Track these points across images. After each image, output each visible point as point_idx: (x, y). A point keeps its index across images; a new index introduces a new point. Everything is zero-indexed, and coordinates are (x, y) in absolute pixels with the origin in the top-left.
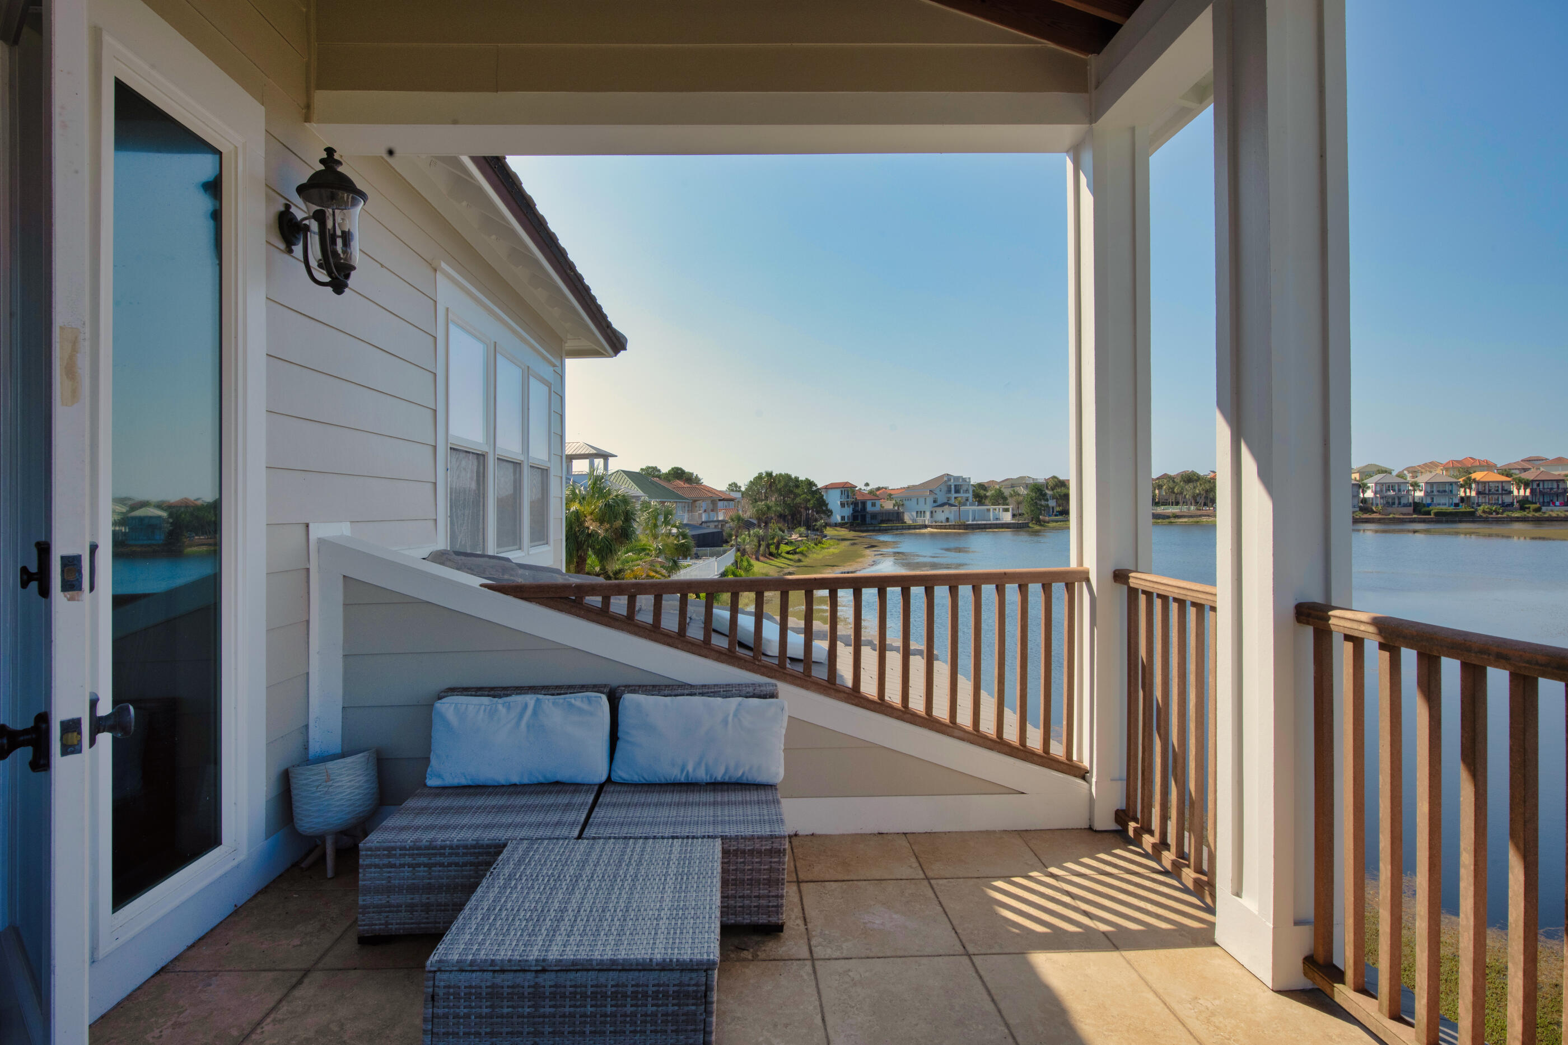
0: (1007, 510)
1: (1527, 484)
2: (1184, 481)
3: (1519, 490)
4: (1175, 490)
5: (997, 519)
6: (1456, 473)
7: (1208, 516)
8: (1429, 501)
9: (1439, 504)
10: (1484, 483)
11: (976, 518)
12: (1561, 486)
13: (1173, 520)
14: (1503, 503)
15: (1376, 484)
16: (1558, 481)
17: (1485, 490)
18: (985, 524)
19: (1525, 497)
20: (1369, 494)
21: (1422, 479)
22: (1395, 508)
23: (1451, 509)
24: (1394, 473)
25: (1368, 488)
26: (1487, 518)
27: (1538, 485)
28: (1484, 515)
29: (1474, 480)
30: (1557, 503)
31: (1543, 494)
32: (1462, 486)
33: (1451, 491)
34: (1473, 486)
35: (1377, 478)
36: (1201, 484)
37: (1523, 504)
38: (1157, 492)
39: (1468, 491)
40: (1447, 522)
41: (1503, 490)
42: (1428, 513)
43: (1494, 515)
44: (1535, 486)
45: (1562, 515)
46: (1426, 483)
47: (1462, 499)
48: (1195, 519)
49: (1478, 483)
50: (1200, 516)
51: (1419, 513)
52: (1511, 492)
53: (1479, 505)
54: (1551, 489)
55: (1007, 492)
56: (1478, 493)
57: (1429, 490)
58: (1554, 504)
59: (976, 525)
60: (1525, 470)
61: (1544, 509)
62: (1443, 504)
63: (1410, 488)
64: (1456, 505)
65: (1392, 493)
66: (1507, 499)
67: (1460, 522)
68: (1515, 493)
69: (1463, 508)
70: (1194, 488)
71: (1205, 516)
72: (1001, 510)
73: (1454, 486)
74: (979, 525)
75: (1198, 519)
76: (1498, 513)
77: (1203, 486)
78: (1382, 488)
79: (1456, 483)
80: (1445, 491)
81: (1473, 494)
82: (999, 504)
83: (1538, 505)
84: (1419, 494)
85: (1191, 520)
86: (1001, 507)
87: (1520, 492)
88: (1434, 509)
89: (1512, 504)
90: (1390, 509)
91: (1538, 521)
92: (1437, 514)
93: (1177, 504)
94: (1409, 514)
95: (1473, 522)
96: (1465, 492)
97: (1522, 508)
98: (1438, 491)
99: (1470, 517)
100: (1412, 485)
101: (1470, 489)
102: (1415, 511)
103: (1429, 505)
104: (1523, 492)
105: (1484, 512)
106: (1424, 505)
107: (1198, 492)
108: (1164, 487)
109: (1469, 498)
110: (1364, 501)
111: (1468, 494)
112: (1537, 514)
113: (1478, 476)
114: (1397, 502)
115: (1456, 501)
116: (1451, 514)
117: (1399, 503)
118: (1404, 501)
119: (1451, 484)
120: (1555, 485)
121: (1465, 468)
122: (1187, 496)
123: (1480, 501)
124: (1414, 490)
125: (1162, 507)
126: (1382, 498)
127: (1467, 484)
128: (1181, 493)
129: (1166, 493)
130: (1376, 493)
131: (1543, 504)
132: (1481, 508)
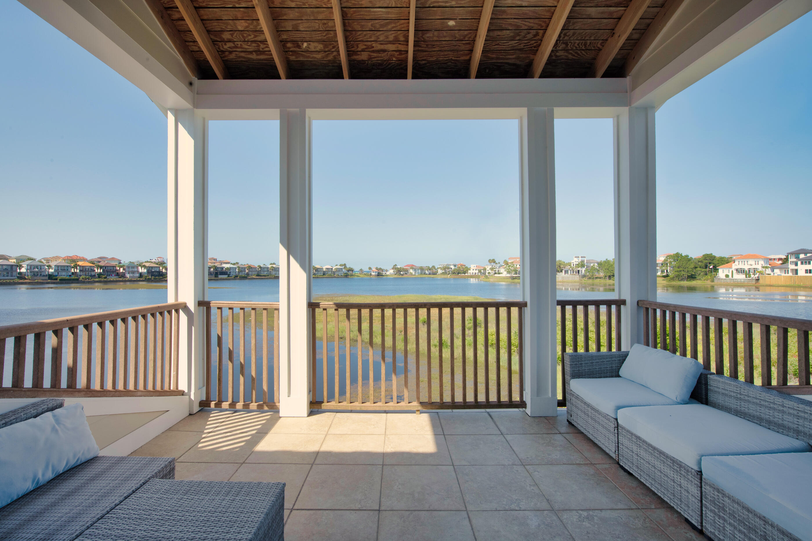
1: (101, 267)
3: (98, 270)
6: (69, 262)
8: (56, 274)
9: (62, 275)
10: (83, 266)
12: (114, 269)
14: (91, 275)
15: (28, 265)
16: (113, 267)
17: (83, 269)
19: (100, 272)
20: (23, 270)
21: (53, 264)
22: (38, 277)
23: (68, 277)
24: (37, 260)
25: (23, 267)
26: (84, 281)
27: (106, 268)
28: (83, 280)
29: (79, 265)
30: (113, 275)
31: (107, 271)
32: (73, 267)
33: (68, 270)
34: (78, 267)
35: (29, 262)
37: (100, 275)
39: (75, 270)
40: (66, 283)
41: (91, 269)
42: (56, 279)
43: (87, 280)
44: (104, 268)
45: (115, 280)
46: (55, 266)
47: (73, 273)
49: (80, 266)
51: (52, 279)
52: (95, 271)
53: (81, 276)
54: (111, 270)
56: (80, 271)
57: (57, 269)
58: (112, 275)
60: (99, 262)
61: (108, 277)
62: (64, 275)
63: (47, 268)
64: (70, 276)
65: (37, 270)
66: (93, 273)
67: (72, 283)
68: (96, 271)
69: (73, 277)
73: (69, 268)
76: (89, 279)
78: (30, 267)
79: (70, 266)
80: (65, 270)
81: (78, 271)
83: (105, 276)
84: (51, 271)
87: (98, 271)
88: (59, 278)
89: (95, 275)
90: (35, 278)
91: (106, 282)
92: (60, 280)
94: (46, 280)
95: (78, 283)
96: (74, 270)
97: (99, 277)
98: (61, 270)
99: (77, 281)
100: (47, 266)
101: (77, 269)
102: (49, 278)
103: (56, 276)
104: (100, 271)
105: (83, 279)
106: (54, 276)
109: (76, 272)
110: (20, 273)
111: (76, 271)
112: (105, 280)
113: (80, 263)
114: (39, 274)
115: (70, 274)
116: (67, 280)
117: (41, 275)
118: (43, 274)
119: (68, 266)
120: (112, 268)
121: (74, 260)
123: (81, 274)
124: (49, 269)
126: (31, 272)
127: (75, 267)
130: (27, 270)
131: (108, 275)
132: (82, 277)
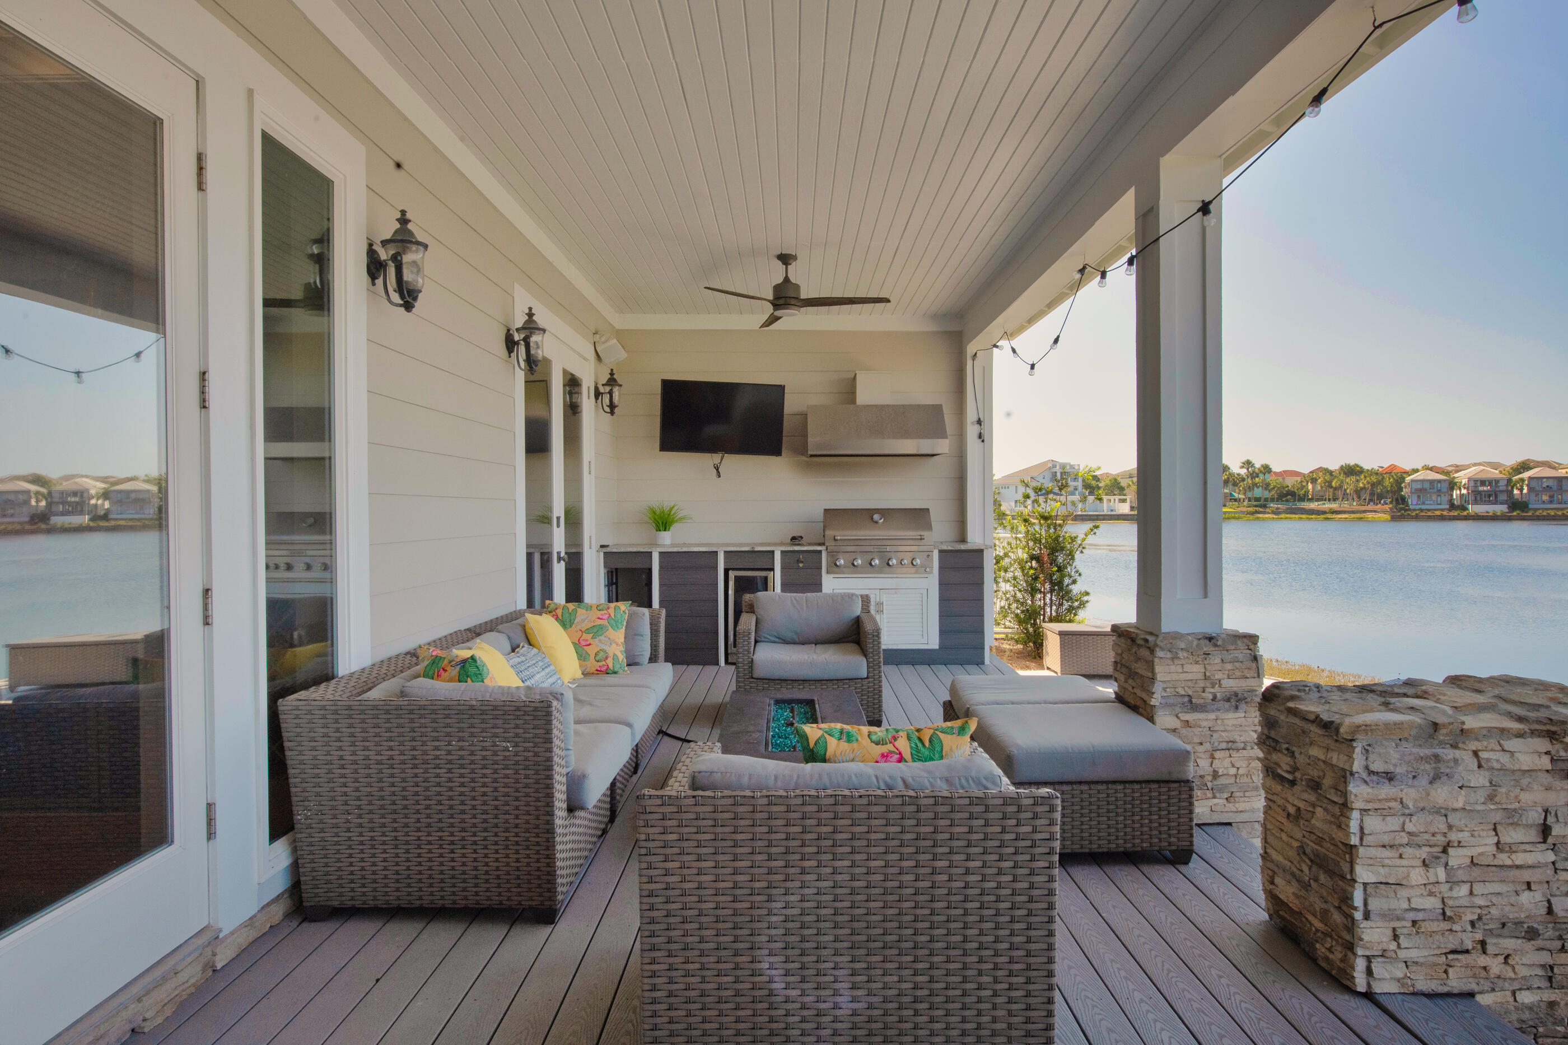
0: (1124, 501)
2: (1345, 473)
4: (1333, 484)
5: (1112, 510)
7: (1375, 511)
11: (1087, 509)
13: (1329, 516)
18: (1097, 515)
36: (1365, 477)
38: (1310, 486)
48: (1358, 515)
50: (1365, 512)
55: (1124, 483)
59: (1086, 515)
70: (1357, 481)
71: (1371, 511)
72: (1117, 501)
74: (1090, 515)
75: (1362, 515)
77: (1368, 479)
82: (1114, 495)
85: (1353, 516)
86: (1117, 498)
93: (1335, 499)
107: (1361, 485)
108: (1319, 481)
122: (1348, 491)
125: (1316, 503)
128: (1341, 487)
129: (1322, 487)
